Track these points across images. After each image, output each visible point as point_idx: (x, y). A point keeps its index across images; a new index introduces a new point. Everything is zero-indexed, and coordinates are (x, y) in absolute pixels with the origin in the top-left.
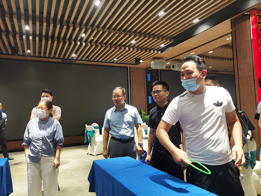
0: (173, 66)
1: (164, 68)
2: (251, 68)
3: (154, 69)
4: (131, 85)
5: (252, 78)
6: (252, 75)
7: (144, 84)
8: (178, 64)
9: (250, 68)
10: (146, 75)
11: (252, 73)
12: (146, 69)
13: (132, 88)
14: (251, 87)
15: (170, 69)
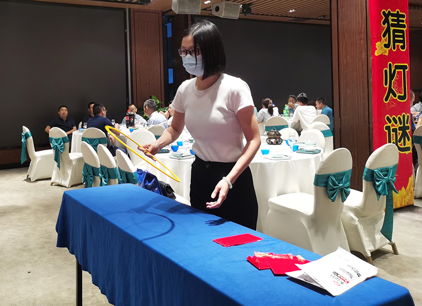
0: (217, 9)
1: (197, 11)
2: (362, 15)
3: (177, 13)
4: (133, 46)
5: (363, 36)
6: (364, 30)
7: (158, 43)
8: (226, 5)
9: (360, 15)
10: (163, 25)
11: (364, 26)
12: (163, 13)
13: (133, 52)
14: (362, 52)
15: (211, 14)
